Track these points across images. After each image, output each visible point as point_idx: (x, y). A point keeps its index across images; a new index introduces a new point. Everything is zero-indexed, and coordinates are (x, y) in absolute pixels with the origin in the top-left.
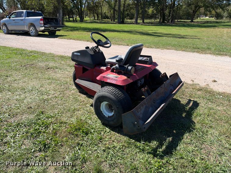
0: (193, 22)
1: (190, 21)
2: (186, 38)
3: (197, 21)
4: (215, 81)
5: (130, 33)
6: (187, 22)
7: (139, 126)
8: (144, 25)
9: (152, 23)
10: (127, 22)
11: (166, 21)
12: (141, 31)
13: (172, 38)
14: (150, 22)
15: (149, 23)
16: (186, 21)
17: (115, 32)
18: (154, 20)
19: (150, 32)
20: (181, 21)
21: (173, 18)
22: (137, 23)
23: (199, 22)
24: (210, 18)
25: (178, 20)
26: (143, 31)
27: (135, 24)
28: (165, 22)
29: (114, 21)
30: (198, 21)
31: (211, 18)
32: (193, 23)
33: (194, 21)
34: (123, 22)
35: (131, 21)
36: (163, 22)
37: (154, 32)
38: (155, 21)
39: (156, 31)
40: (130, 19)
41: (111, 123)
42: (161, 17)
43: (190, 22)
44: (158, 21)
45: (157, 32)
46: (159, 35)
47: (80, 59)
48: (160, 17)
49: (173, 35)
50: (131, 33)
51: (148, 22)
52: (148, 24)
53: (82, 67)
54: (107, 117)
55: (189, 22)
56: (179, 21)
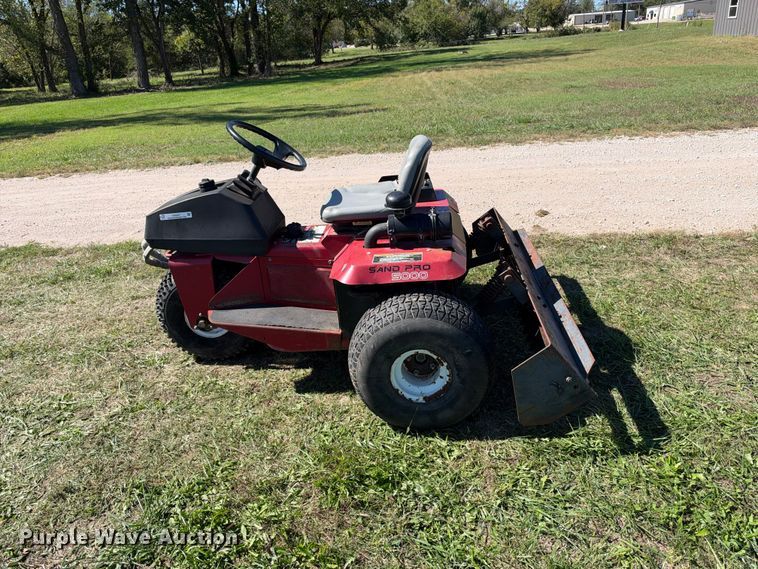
0: (322, 63)
1: (313, 60)
2: (345, 114)
3: (331, 60)
4: (545, 213)
5: (154, 123)
6: (304, 66)
7: (575, 387)
8: (176, 91)
9: (200, 82)
10: (110, 86)
11: (242, 69)
12: (189, 110)
13: (308, 119)
14: (191, 80)
15: (190, 82)
16: (301, 62)
17: (96, 126)
18: (200, 72)
19: (220, 109)
20: (285, 66)
21: (265, 58)
22: (147, 87)
23: (338, 62)
24: (359, 48)
25: (279, 64)
26: (196, 110)
27: (143, 91)
28: (240, 72)
29: (54, 89)
30: (336, 59)
31: (363, 48)
32: (322, 67)
33: (324, 60)
34: (93, 91)
35: (118, 84)
36: (234, 73)
37: (233, 107)
38: (203, 74)
39: (237, 106)
40: (112, 78)
41: (446, 415)
42: (221, 58)
43: (314, 64)
44: (215, 73)
45: (243, 106)
46: (259, 114)
47: (194, 235)
48: (219, 60)
49: (299, 110)
50: (160, 122)
51: (181, 78)
52: (188, 85)
53: (208, 262)
54: (421, 400)
55: (310, 65)
56: (281, 66)
